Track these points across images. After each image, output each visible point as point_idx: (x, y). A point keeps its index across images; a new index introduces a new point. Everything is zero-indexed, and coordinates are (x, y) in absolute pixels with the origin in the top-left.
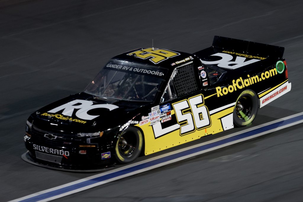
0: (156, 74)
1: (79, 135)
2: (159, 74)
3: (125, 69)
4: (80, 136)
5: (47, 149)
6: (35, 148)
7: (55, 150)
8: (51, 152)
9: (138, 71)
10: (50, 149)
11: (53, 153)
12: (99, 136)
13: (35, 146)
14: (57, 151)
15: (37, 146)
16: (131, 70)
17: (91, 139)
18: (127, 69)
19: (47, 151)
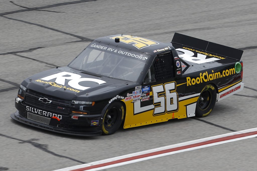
0: (140, 58)
1: (73, 102)
2: (142, 58)
3: (110, 50)
4: (75, 103)
5: (40, 111)
6: (28, 109)
7: (48, 113)
8: (44, 114)
9: (122, 53)
10: (44, 111)
11: (46, 115)
12: (91, 105)
13: (28, 107)
14: (50, 114)
15: (31, 108)
16: (116, 52)
17: (84, 107)
18: (111, 51)
19: (40, 113)
